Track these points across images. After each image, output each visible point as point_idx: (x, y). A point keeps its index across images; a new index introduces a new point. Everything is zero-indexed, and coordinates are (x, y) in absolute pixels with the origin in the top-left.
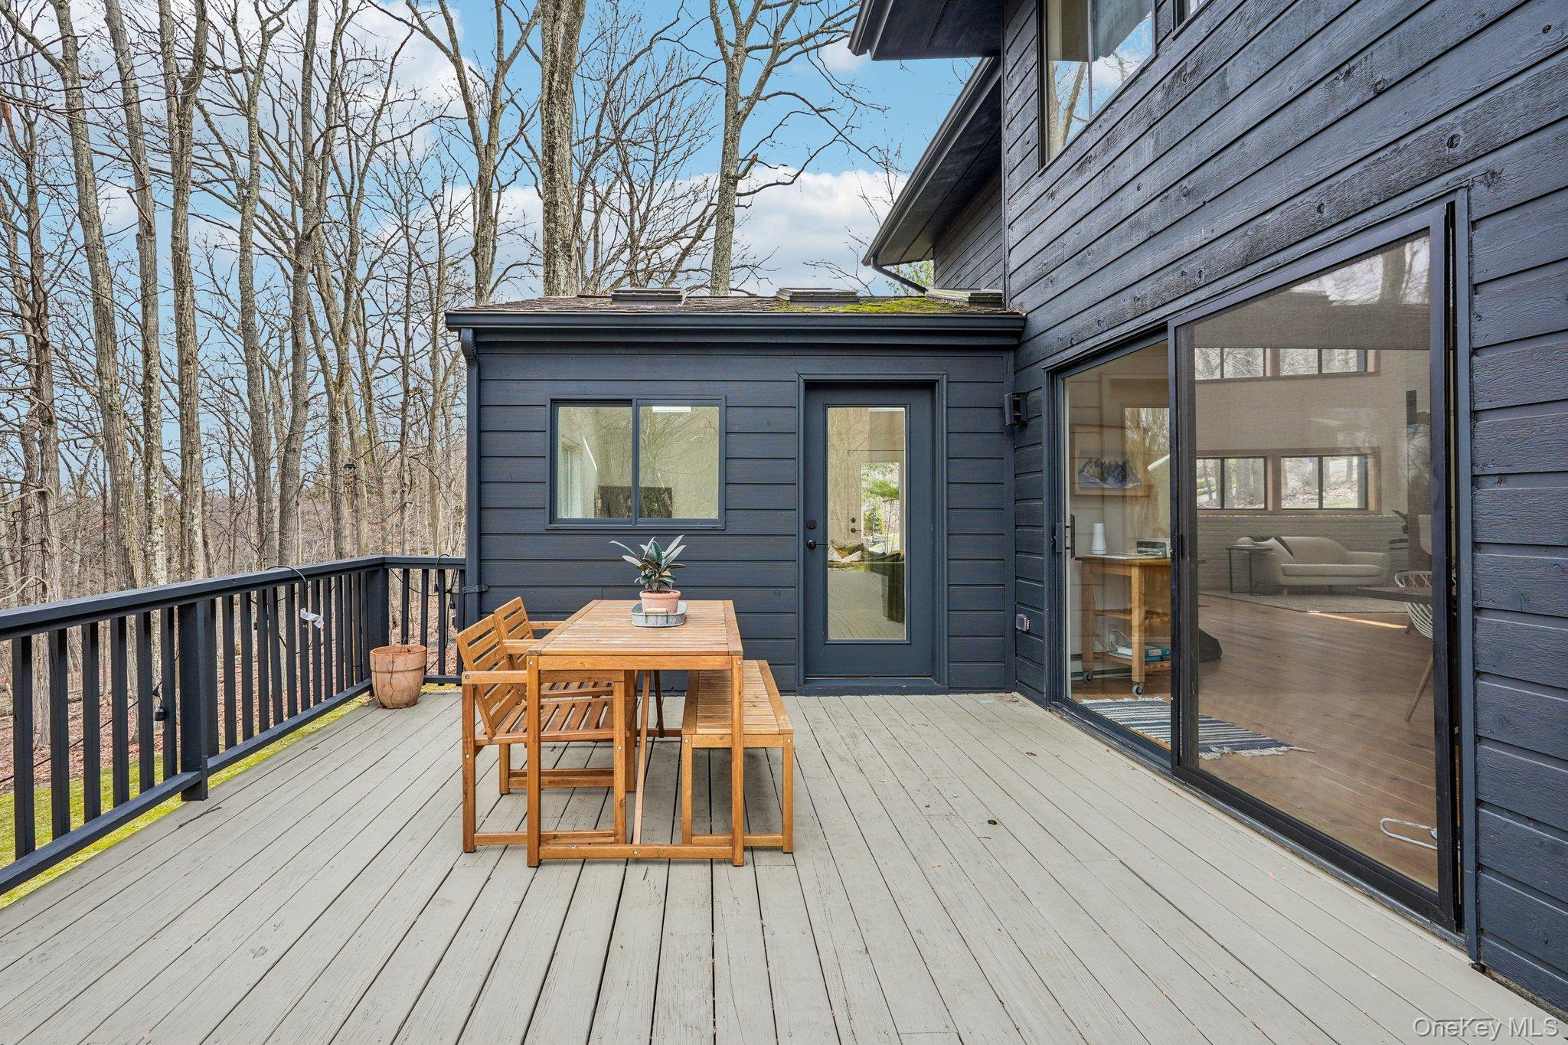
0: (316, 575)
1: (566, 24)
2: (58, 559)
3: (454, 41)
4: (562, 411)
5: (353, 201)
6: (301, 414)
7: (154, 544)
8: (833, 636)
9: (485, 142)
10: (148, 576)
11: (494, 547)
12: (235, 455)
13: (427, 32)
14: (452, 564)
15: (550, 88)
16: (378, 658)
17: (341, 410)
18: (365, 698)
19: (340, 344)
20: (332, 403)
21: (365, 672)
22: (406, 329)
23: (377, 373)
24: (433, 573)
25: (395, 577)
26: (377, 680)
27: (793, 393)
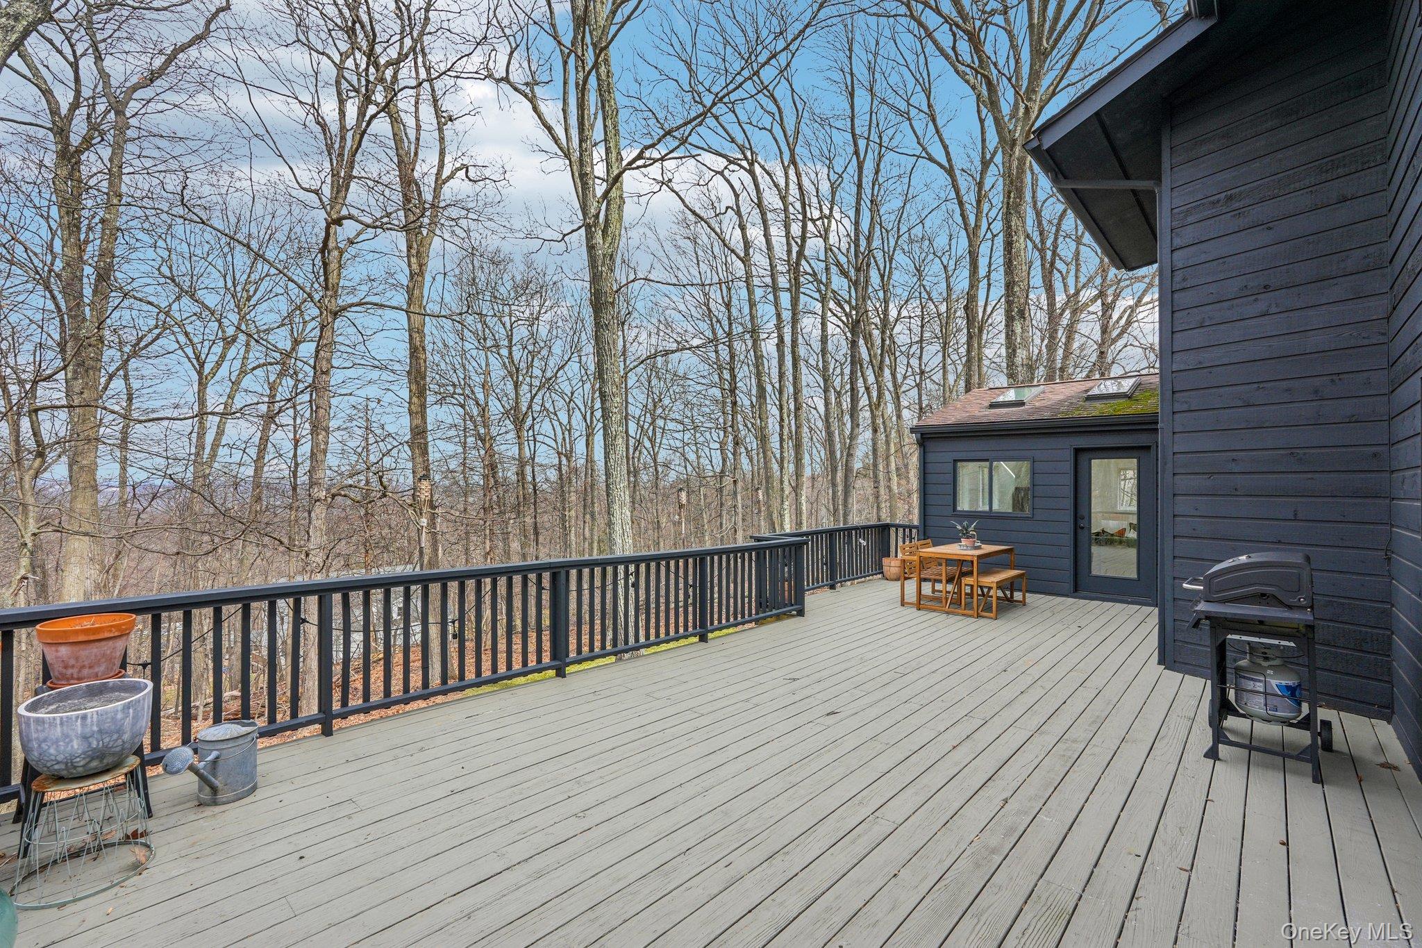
0: (864, 528)
1: (1018, 159)
2: (740, 515)
3: (949, 160)
4: (959, 464)
5: (886, 279)
6: (856, 431)
7: (785, 510)
8: (1095, 572)
9: (973, 225)
10: (782, 526)
11: (931, 521)
12: (814, 451)
13: (931, 159)
14: (915, 527)
15: (1008, 203)
16: (885, 561)
17: (879, 421)
18: (880, 576)
19: (878, 375)
20: (873, 417)
21: (881, 567)
22: (920, 365)
23: (903, 389)
24: (907, 530)
25: (893, 530)
26: (885, 569)
27: (1069, 455)
